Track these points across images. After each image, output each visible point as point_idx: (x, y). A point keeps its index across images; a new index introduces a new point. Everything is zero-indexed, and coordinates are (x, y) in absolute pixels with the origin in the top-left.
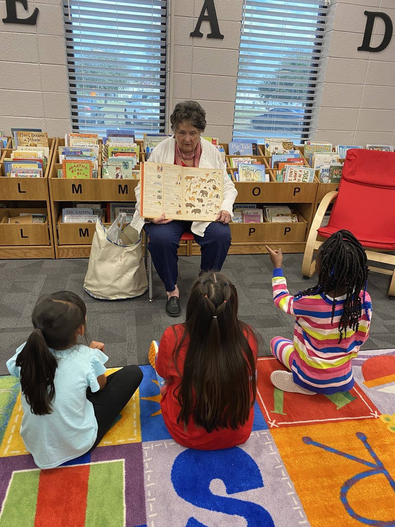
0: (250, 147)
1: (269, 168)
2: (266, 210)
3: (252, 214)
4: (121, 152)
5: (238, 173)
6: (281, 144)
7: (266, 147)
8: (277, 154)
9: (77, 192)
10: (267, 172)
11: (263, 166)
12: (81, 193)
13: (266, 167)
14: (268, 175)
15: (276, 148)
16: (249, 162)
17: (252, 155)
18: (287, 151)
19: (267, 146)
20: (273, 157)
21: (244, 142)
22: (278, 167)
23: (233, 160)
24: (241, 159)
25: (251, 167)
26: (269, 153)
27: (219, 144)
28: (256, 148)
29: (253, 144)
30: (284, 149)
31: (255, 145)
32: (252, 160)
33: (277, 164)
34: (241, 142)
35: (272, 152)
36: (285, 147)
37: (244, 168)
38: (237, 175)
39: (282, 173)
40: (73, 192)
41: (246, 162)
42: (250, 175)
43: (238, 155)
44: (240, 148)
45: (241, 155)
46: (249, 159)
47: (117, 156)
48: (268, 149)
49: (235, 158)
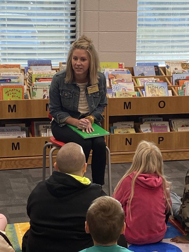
0: (153, 69)
1: (170, 85)
2: (172, 122)
3: (160, 125)
4: (43, 78)
5: (144, 90)
6: (180, 65)
7: (166, 68)
8: (177, 73)
9: (12, 111)
10: (169, 88)
11: (166, 83)
12: (15, 112)
13: (168, 84)
14: (171, 91)
15: (176, 69)
16: (153, 81)
17: (155, 75)
18: (185, 70)
19: (168, 67)
20: (173, 76)
21: (147, 65)
22: (179, 84)
23: (139, 80)
24: (145, 79)
25: (155, 85)
26: (169, 73)
27: (125, 68)
28: (158, 69)
29: (155, 66)
30: (183, 69)
31: (156, 67)
32: (156, 79)
33: (177, 82)
34: (145, 65)
35: (172, 72)
36: (184, 67)
37: (150, 86)
38: (144, 92)
39: (183, 89)
40: (9, 112)
41: (151, 81)
42: (155, 91)
43: (142, 75)
44: (144, 70)
45: (145, 76)
46: (153, 79)
47: (40, 81)
48: (169, 70)
49: (140, 79)
